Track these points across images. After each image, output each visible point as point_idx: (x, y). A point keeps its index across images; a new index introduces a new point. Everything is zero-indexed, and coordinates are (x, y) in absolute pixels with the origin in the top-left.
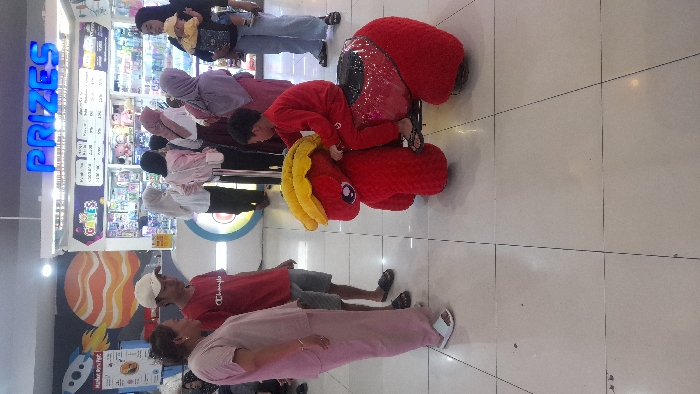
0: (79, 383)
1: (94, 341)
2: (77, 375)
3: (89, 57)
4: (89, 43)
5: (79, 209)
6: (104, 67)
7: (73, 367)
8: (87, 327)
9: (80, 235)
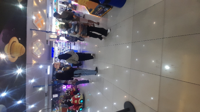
0: (55, 74)
1: (57, 70)
2: (55, 73)
3: (56, 45)
4: (56, 44)
5: (55, 59)
6: (57, 46)
7: (55, 72)
8: (56, 69)
9: (55, 61)
